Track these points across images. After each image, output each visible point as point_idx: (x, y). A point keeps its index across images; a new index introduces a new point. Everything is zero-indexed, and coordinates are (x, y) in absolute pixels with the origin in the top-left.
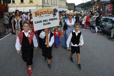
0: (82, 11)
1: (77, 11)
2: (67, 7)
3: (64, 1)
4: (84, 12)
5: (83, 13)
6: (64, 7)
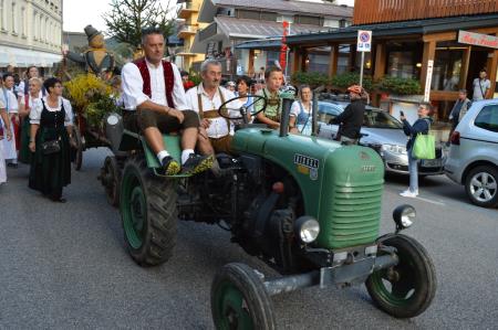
2: (66, 47)
3: (54, 22)
6: (54, 49)
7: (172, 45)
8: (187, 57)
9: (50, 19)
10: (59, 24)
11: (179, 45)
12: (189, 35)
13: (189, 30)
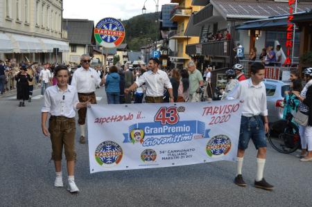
0: (120, 54)
1: (100, 53)
2: (65, 34)
3: (55, 10)
4: (127, 56)
5: (122, 61)
6: (54, 35)
7: (166, 29)
8: (180, 41)
9: (51, 7)
10: (59, 12)
11: (172, 28)
12: (183, 18)
13: (183, 13)
